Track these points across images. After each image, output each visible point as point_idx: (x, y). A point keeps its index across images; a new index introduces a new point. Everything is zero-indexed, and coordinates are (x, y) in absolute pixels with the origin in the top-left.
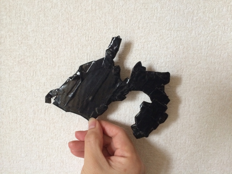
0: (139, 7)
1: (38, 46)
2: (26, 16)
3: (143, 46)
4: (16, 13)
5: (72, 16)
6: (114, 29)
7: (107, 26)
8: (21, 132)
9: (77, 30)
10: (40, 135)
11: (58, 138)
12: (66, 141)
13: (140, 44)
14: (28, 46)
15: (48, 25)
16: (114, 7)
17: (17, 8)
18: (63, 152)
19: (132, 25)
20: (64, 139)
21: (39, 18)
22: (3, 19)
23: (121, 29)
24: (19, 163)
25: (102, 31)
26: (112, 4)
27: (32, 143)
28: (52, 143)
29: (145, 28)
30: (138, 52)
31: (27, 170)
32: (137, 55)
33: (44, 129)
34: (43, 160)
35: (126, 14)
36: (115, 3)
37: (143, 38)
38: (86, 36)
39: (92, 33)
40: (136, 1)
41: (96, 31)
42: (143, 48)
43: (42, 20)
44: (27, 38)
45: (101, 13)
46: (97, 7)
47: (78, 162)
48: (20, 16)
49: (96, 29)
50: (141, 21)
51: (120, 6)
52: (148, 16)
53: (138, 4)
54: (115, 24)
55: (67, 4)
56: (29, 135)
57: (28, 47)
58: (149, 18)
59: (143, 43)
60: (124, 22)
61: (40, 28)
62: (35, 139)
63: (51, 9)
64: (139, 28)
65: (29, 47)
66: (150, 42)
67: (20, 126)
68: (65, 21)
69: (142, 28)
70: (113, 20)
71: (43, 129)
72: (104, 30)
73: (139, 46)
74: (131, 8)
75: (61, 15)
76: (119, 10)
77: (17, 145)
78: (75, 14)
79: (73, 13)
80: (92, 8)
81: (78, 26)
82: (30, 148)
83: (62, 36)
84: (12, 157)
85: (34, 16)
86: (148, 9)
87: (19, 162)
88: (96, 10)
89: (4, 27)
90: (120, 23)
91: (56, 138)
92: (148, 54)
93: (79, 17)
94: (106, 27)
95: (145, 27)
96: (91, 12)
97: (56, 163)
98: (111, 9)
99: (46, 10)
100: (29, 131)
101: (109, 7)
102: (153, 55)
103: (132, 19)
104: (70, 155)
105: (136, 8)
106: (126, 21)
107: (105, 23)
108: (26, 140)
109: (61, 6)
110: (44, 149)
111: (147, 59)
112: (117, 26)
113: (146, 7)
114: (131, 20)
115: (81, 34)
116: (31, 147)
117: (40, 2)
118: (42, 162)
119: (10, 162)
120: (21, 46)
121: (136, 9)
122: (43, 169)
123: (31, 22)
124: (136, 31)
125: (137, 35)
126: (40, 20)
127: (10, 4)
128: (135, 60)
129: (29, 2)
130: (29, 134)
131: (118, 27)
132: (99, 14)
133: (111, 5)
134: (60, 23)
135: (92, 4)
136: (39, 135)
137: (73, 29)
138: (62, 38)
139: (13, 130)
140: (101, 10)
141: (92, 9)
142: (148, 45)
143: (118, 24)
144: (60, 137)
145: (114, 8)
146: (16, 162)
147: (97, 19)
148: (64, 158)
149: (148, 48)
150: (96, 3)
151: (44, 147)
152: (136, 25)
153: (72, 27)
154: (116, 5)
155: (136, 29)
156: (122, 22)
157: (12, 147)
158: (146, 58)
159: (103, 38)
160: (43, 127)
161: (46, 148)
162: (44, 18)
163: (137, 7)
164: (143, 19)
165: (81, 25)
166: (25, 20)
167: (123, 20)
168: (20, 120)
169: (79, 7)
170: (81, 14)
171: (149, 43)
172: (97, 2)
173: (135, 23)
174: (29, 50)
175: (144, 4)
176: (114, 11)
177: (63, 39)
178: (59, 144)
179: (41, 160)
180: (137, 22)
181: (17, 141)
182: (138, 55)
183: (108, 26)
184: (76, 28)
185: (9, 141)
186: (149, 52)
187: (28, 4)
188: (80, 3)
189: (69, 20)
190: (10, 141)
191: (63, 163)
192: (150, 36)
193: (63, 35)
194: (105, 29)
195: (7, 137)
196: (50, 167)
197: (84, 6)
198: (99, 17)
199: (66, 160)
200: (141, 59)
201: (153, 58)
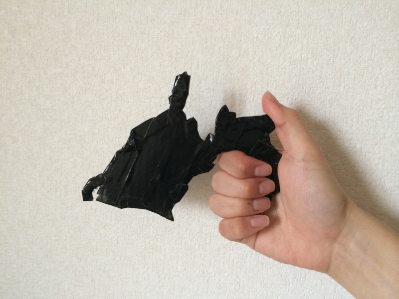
0: (379, 56)
1: (215, 111)
2: (200, 68)
3: (381, 114)
4: (185, 64)
5: (269, 69)
6: (335, 88)
7: (323, 84)
8: (179, 234)
9: (276, 88)
10: (208, 241)
11: (235, 247)
12: (246, 252)
13: (376, 111)
14: (199, 110)
15: (232, 81)
16: (337, 55)
17: (187, 56)
18: (240, 269)
19: (365, 82)
20: (243, 249)
21: (219, 71)
22: (166, 71)
23: (345, 88)
24: (174, 279)
25: (314, 91)
26: (334, 51)
27: (194, 252)
28: (225, 253)
29: (386, 88)
30: (373, 124)
31: (184, 291)
32: (370, 128)
33: (214, 232)
34: (209, 278)
35: (355, 65)
36: (339, 49)
37: (382, 102)
38: (288, 98)
39: (299, 94)
40: (374, 47)
41: (305, 90)
42: (380, 118)
43: (223, 74)
44: (199, 99)
45: (316, 64)
46: (310, 55)
47: (263, 287)
48: (191, 68)
49: (304, 88)
50: (380, 76)
51: (347, 53)
52: (392, 69)
53: (376, 51)
54: (336, 80)
55: (262, 51)
56: (191, 240)
57: (199, 113)
58: (393, 72)
59: (381, 110)
60: (353, 77)
61: (219, 85)
62: (199, 245)
63: (237, 58)
64: (376, 87)
65: (201, 112)
66: (394, 109)
67: (179, 225)
68: (258, 75)
69: (381, 87)
70: (334, 74)
71: (212, 232)
72: (317, 90)
73: (374, 114)
74: (365, 57)
75: (252, 66)
76: (344, 59)
77: (172, 252)
78: (274, 66)
79: (272, 63)
80: (302, 56)
81: (278, 83)
82: (191, 258)
83: (252, 98)
84: (163, 271)
85: (212, 68)
86: (392, 58)
87: (172, 278)
88: (307, 59)
89: (167, 82)
90: (345, 78)
91: (232, 247)
92: (389, 127)
93: (280, 69)
94: (321, 84)
95: (386, 86)
96: (299, 62)
97: (228, 284)
98: (332, 58)
99: (230, 60)
100: (191, 234)
101: (329, 55)
102: (396, 129)
103: (365, 73)
104: (251, 274)
105: (373, 56)
106: (355, 77)
107: (320, 78)
108: (186, 246)
109: (254, 54)
110: (212, 261)
111: (387, 135)
112: (340, 84)
113: (390, 55)
114: (364, 75)
115: (281, 95)
116: (193, 257)
117: (222, 48)
118: (208, 281)
119: (159, 277)
120: (189, 110)
121: (373, 58)
122: (207, 292)
123: (207, 77)
124: (371, 92)
125: (372, 97)
126: (220, 74)
127: (178, 51)
128: (366, 136)
129: (206, 48)
130: (191, 237)
131: (342, 85)
132: (312, 66)
133: (332, 52)
134: (250, 79)
135: (302, 50)
136: (206, 240)
137: (269, 87)
138: (251, 100)
139: (168, 231)
140: (316, 59)
141: (301, 58)
142: (389, 113)
143: (342, 80)
144: (237, 246)
145: (337, 57)
146: (169, 279)
147: (308, 72)
148: (242, 279)
149: (389, 118)
150: (308, 49)
151: (212, 258)
152: (372, 82)
153: (268, 84)
154: (340, 52)
155: (372, 88)
156: (348, 78)
157: (165, 255)
158: (385, 134)
159: (315, 101)
160: (213, 230)
161: (215, 261)
162: (227, 70)
163: (375, 56)
164: (383, 73)
165: (281, 82)
166: (198, 74)
167: (350, 75)
168: (180, 216)
169: (281, 55)
170: (283, 65)
171: (391, 110)
172: (310, 48)
173: (370, 79)
174: (201, 116)
175: (386, 51)
176: (336, 61)
177: (253, 101)
178: (234, 257)
179: (206, 279)
180: (373, 78)
181: (173, 248)
182: (372, 129)
183: (325, 84)
184: (274, 86)
185: (160, 246)
186: (390, 125)
187: (205, 51)
188: (283, 49)
189: (264, 75)
190: (162, 247)
191: (239, 285)
192: (393, 99)
193: (252, 96)
194: (320, 87)
195: (159, 240)
196: (219, 289)
197: (289, 53)
198: (311, 71)
199: (243, 281)
200: (377, 134)
201: (396, 134)
